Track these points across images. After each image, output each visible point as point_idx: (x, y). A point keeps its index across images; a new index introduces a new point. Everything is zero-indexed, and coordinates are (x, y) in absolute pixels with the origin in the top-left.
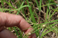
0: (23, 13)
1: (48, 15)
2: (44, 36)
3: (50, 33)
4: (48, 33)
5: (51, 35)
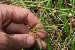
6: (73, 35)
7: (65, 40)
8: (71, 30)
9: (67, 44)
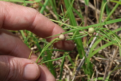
0: (53, 12)
1: (104, 14)
2: (94, 57)
3: (108, 51)
4: (104, 52)
5: (110, 55)
6: (87, 49)
7: (75, 58)
8: (85, 42)
9: (79, 64)
